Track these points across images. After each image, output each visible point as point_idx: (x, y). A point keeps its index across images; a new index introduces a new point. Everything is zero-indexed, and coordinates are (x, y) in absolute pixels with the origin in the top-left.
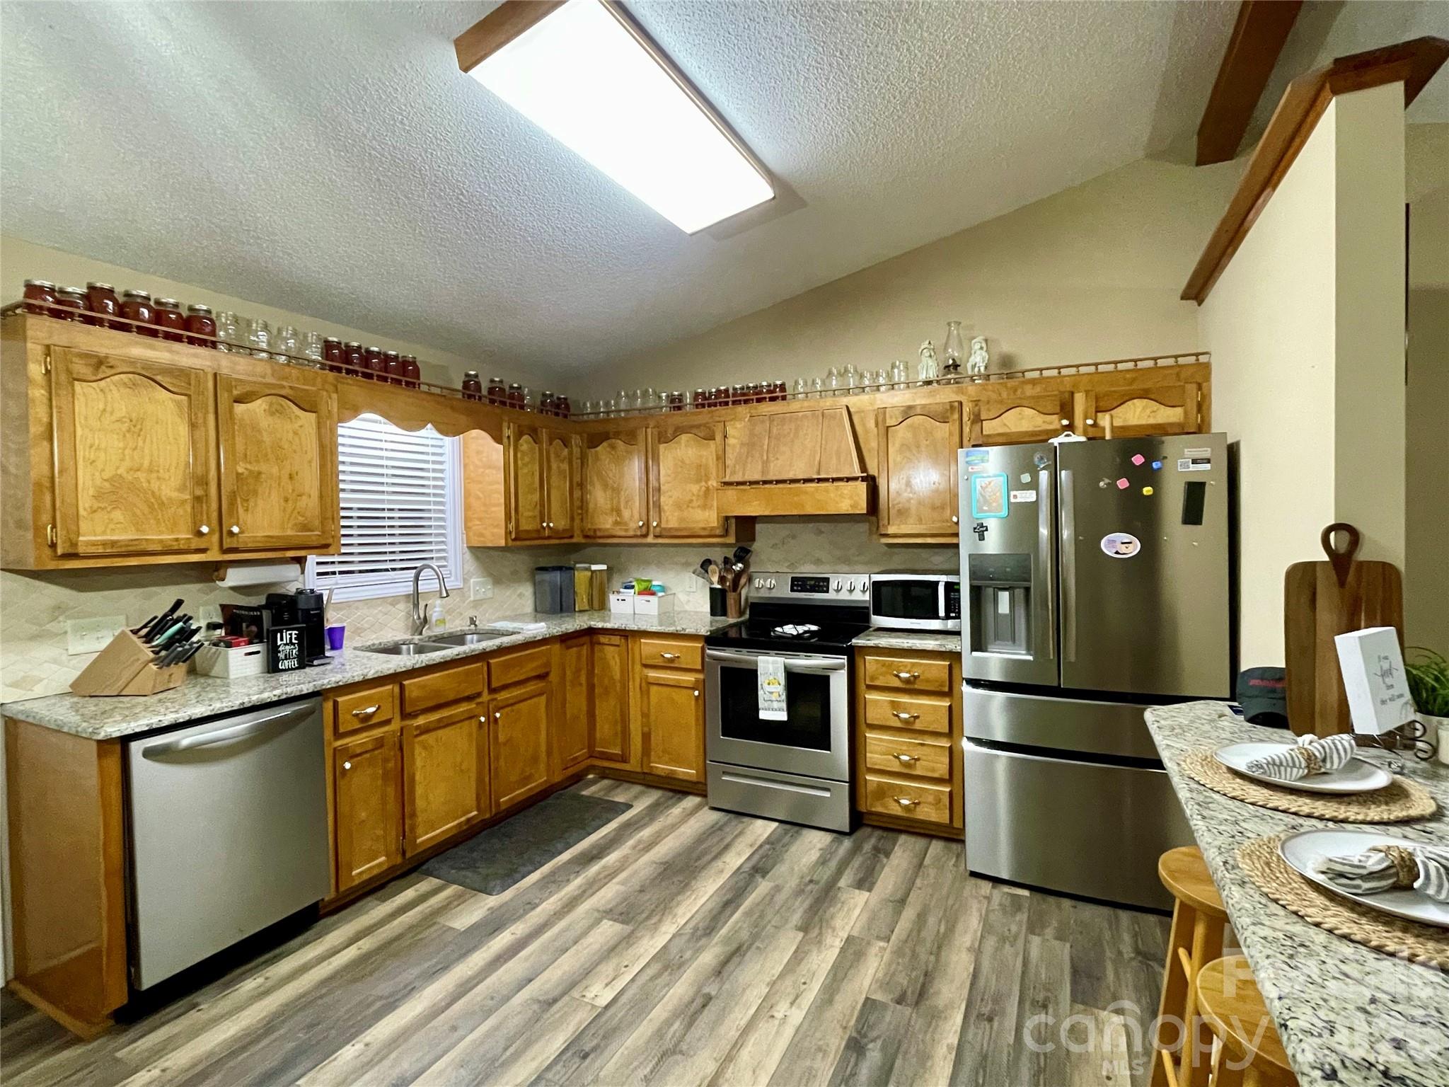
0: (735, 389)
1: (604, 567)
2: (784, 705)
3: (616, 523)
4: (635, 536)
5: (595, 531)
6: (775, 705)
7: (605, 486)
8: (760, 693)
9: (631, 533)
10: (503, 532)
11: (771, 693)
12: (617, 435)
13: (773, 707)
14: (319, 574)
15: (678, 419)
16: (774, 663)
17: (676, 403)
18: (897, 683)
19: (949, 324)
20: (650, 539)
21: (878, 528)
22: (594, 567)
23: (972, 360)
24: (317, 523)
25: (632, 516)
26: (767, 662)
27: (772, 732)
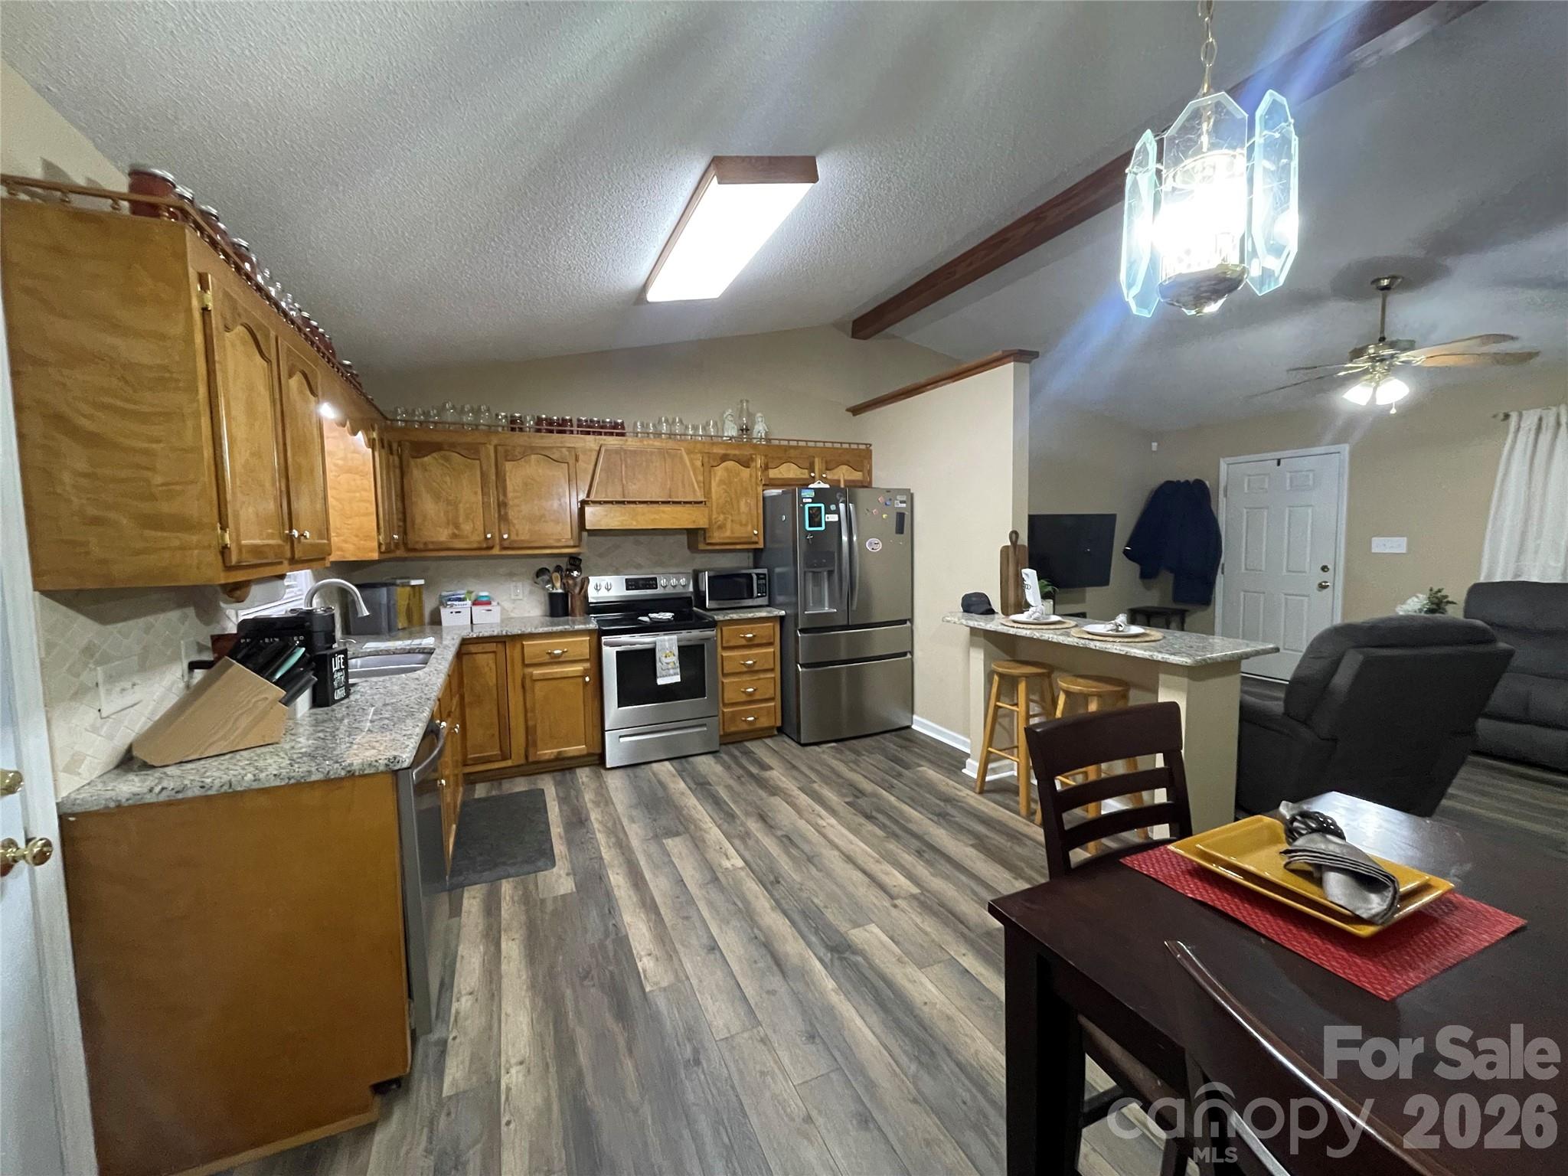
0: (579, 420)
1: (422, 582)
2: (678, 670)
3: (455, 536)
4: (480, 549)
5: (425, 544)
6: (671, 671)
7: (437, 497)
8: (658, 665)
9: (475, 546)
10: (376, 544)
11: (668, 663)
12: (452, 447)
13: (669, 674)
15: (519, 439)
16: (669, 640)
17: (515, 425)
18: (744, 642)
19: (742, 401)
20: (496, 551)
21: (705, 539)
22: (414, 582)
23: (756, 427)
25: (474, 529)
26: (664, 640)
27: (669, 693)
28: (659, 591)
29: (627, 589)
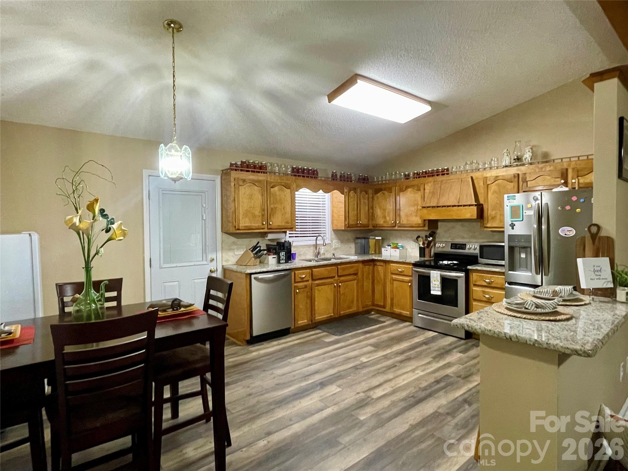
0: (429, 171)
1: (380, 238)
2: (440, 289)
3: (384, 222)
4: (391, 227)
5: (377, 224)
6: (437, 289)
7: (380, 208)
8: (431, 284)
9: (390, 226)
10: (344, 225)
11: (435, 284)
12: (385, 190)
13: (436, 290)
14: (289, 237)
15: (407, 182)
16: (436, 273)
17: (407, 177)
18: (485, 284)
19: (516, 142)
20: (396, 228)
21: (483, 224)
22: (377, 238)
23: (525, 156)
24: (290, 221)
25: (390, 219)
26: (434, 273)
27: (436, 299)
28: (466, 251)
29: (451, 248)
